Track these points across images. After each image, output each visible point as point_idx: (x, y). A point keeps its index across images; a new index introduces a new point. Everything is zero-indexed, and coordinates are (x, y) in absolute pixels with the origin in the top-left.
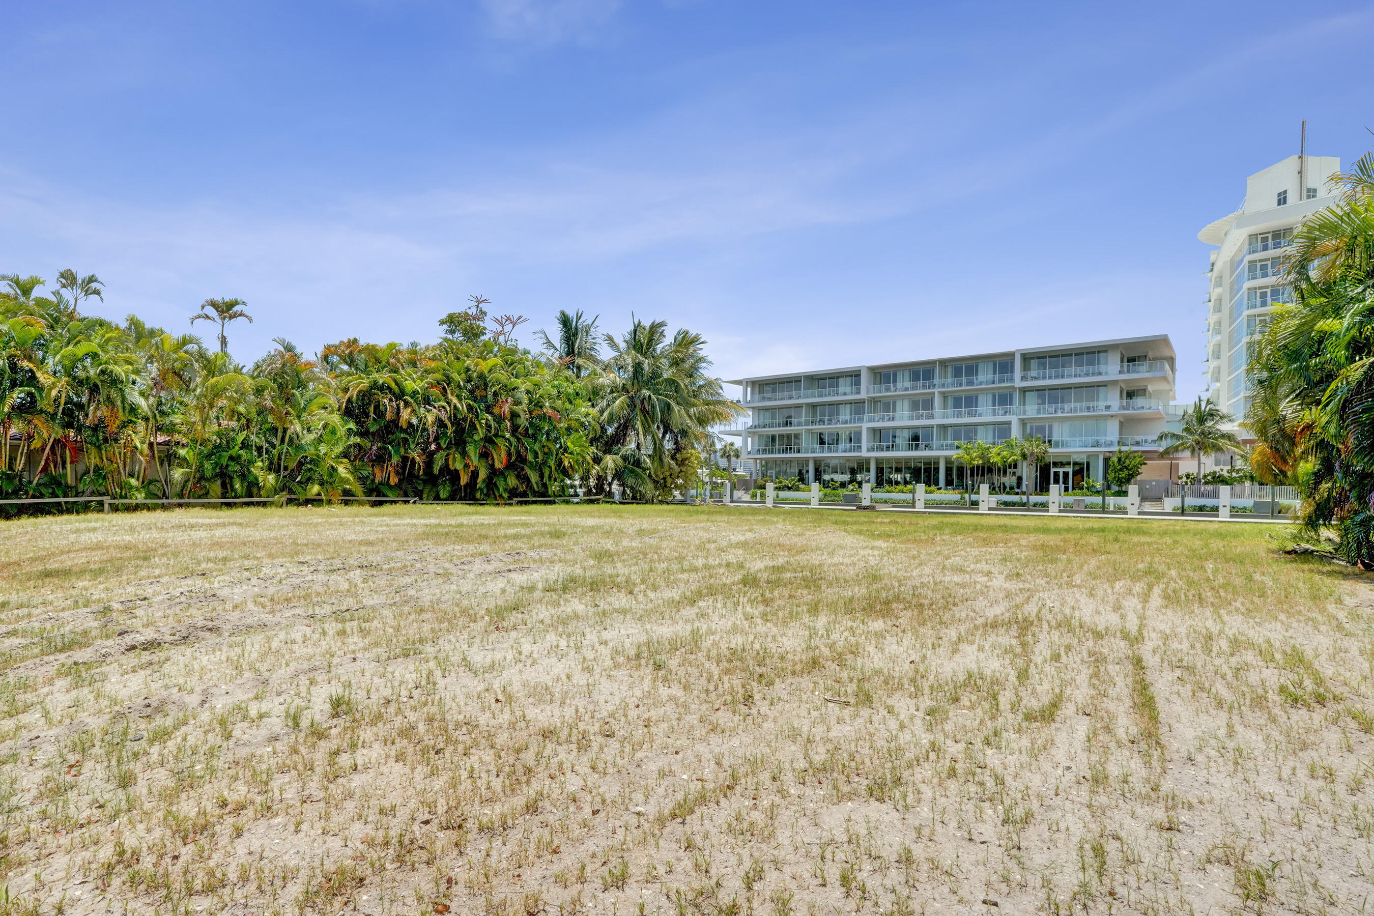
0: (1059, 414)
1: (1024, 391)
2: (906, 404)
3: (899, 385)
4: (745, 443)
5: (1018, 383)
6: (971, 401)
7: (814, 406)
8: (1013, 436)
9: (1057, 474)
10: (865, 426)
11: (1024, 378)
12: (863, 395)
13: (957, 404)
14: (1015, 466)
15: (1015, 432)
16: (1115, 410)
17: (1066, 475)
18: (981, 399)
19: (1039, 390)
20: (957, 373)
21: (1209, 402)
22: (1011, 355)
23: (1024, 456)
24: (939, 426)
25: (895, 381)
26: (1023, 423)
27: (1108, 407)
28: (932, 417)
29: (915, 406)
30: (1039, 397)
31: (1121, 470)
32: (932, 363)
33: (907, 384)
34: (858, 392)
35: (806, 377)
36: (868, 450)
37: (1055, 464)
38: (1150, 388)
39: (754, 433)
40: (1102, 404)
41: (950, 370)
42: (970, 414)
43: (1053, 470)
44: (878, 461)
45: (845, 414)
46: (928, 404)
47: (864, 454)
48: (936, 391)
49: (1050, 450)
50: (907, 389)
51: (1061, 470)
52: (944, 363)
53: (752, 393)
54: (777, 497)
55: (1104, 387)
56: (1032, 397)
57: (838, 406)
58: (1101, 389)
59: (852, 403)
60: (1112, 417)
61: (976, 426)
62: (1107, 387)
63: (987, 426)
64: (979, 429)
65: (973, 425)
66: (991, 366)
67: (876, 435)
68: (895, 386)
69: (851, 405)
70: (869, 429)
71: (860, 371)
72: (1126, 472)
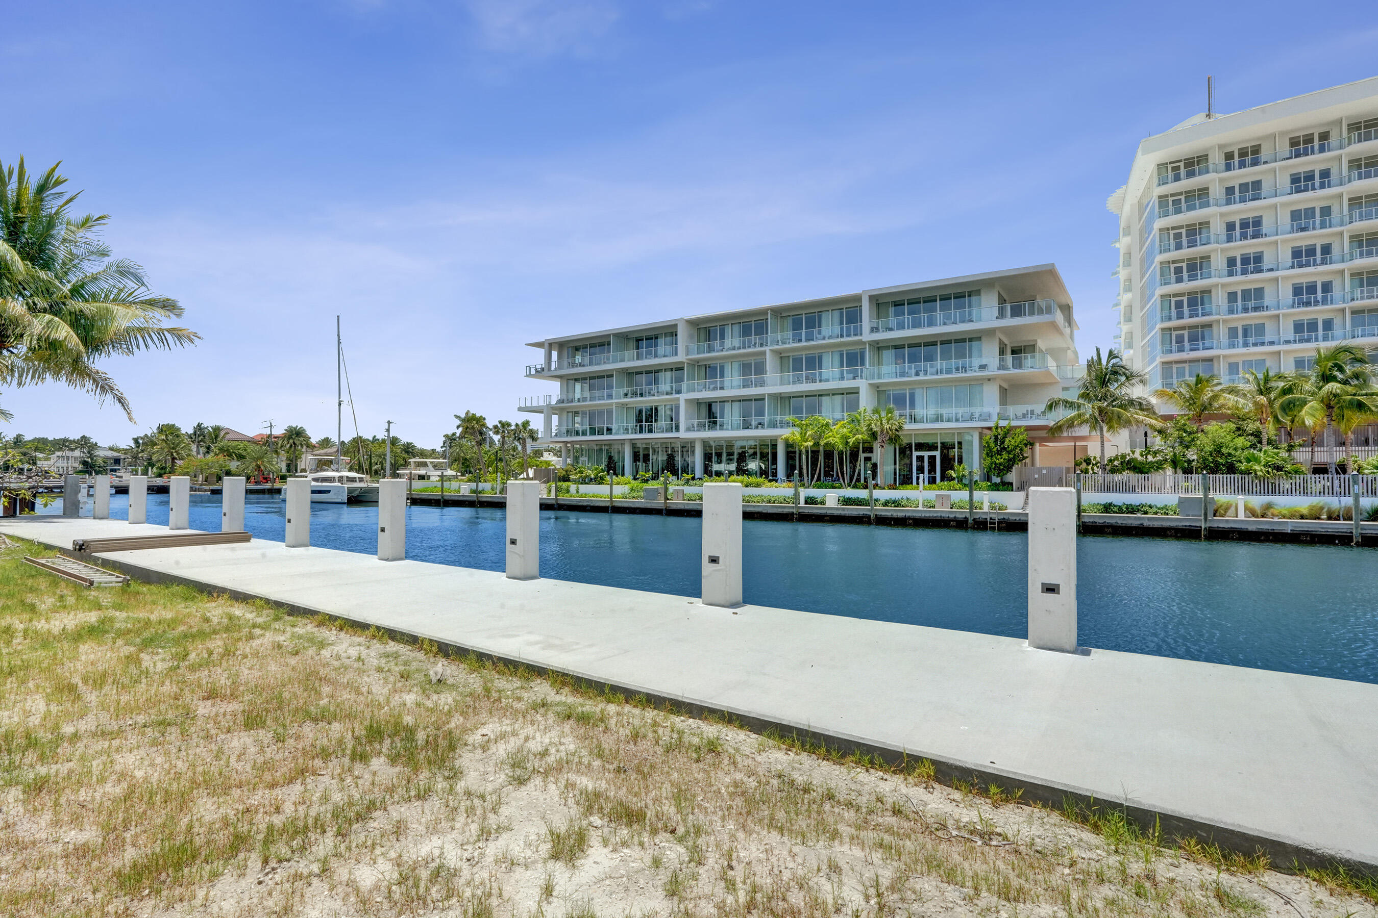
0: (922, 377)
1: (878, 347)
2: (736, 366)
3: (728, 343)
4: (548, 422)
5: (867, 336)
6: (814, 362)
7: (630, 374)
8: (861, 409)
9: (921, 459)
10: (683, 397)
11: (874, 330)
12: (682, 356)
13: (797, 365)
14: (871, 450)
15: (866, 401)
16: (994, 370)
17: (932, 459)
18: (827, 360)
19: (897, 346)
20: (797, 326)
21: (1111, 355)
22: (857, 299)
23: (874, 435)
24: (773, 396)
25: (722, 337)
26: (879, 391)
27: (983, 367)
28: (762, 384)
29: (746, 369)
30: (897, 357)
31: (999, 453)
32: (763, 312)
33: (736, 342)
34: (676, 353)
35: (614, 335)
36: (688, 430)
37: (920, 446)
38: (1041, 344)
39: (562, 410)
40: (976, 362)
41: (789, 322)
42: (811, 379)
43: (915, 454)
44: (705, 443)
45: (666, 382)
46: (760, 369)
47: (683, 434)
48: (767, 349)
49: (907, 427)
50: (734, 348)
51: (926, 454)
52: (779, 313)
53: (560, 356)
54: (578, 492)
55: (979, 339)
56: (888, 355)
57: (657, 372)
58: (974, 343)
59: (674, 367)
60: (989, 380)
61: (820, 395)
62: (983, 339)
63: (833, 394)
64: (824, 398)
65: (817, 394)
66: (836, 314)
67: (699, 409)
68: (722, 344)
69: (672, 370)
70: (688, 401)
71: (676, 325)
72: (1005, 455)
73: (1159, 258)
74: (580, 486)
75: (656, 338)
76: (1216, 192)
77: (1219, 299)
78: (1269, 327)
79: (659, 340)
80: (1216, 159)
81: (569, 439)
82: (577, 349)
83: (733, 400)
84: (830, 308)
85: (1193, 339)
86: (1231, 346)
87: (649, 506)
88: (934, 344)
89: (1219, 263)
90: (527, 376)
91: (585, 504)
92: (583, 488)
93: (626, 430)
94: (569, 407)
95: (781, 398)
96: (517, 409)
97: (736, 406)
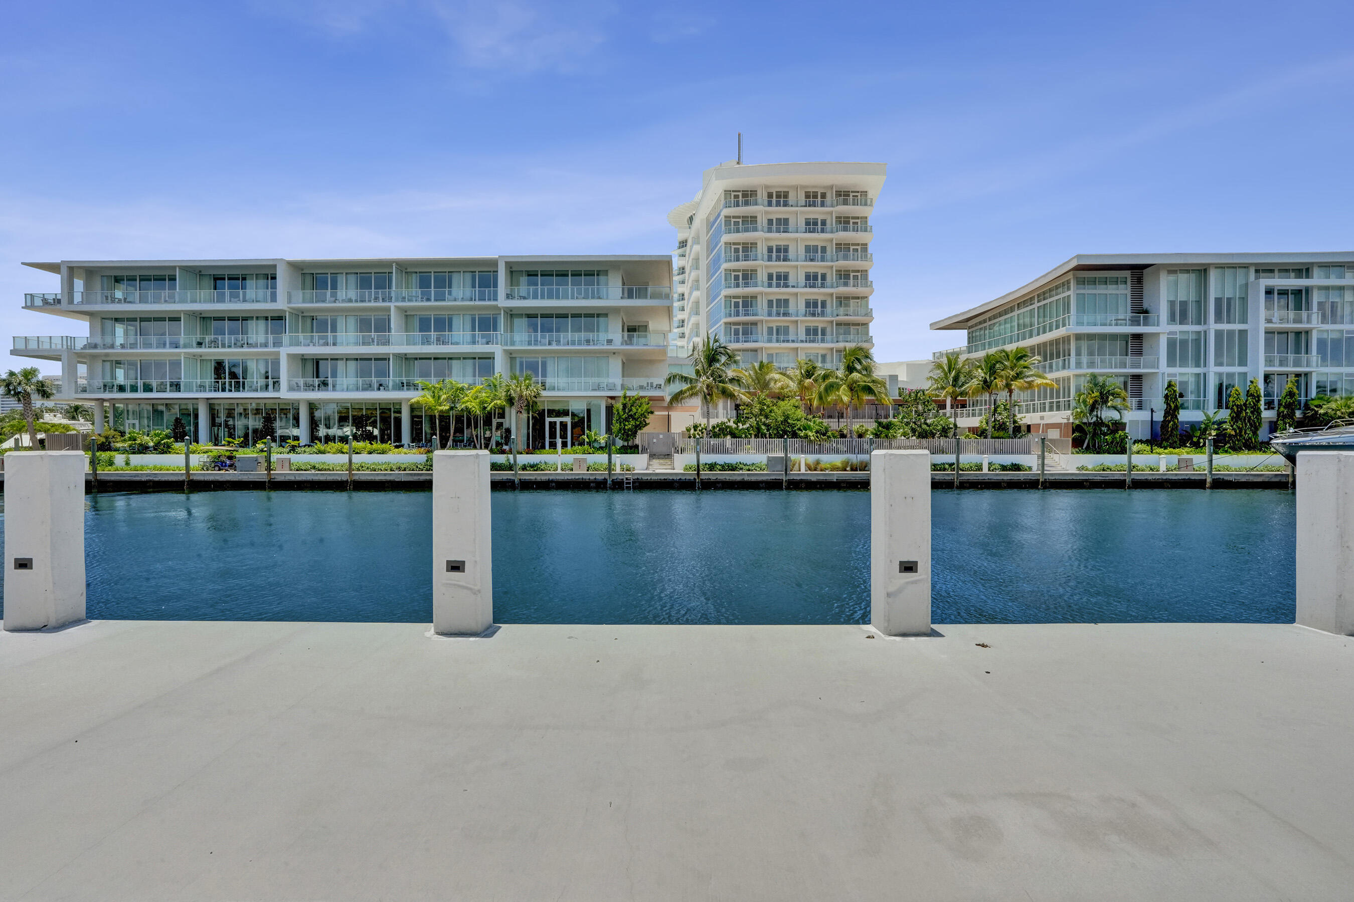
0: (554, 347)
1: (512, 314)
2: (352, 322)
3: (341, 294)
4: (70, 372)
5: (502, 302)
6: (443, 324)
7: (205, 319)
8: (497, 375)
9: (553, 425)
10: (284, 352)
11: (509, 296)
12: (281, 304)
13: (424, 325)
14: (502, 415)
15: (500, 366)
16: (617, 345)
17: (564, 426)
18: (457, 322)
19: (531, 316)
20: (424, 283)
22: (493, 263)
23: (510, 401)
24: (398, 356)
25: (334, 287)
26: (511, 357)
27: (610, 342)
28: (387, 342)
29: (364, 325)
30: (529, 325)
31: (626, 419)
32: (387, 264)
33: (352, 294)
34: (274, 299)
35: (183, 268)
36: (291, 389)
37: (551, 413)
38: (651, 326)
39: (94, 357)
40: (603, 336)
41: (415, 279)
42: (440, 341)
43: (548, 420)
44: (311, 405)
45: (258, 332)
46: (383, 326)
47: (285, 394)
48: (392, 305)
49: (544, 393)
50: (350, 301)
51: (558, 420)
52: (406, 268)
53: (88, 287)
54: (127, 464)
55: (606, 315)
56: (521, 323)
57: (245, 319)
58: (601, 319)
59: (269, 315)
60: (614, 353)
61: (451, 359)
62: (609, 316)
63: (464, 358)
64: (454, 362)
65: (447, 357)
66: (468, 276)
67: (304, 366)
68: (334, 295)
69: (266, 318)
70: (291, 357)
71: (275, 266)
72: (632, 423)
73: (725, 266)
74: (132, 456)
75: (244, 279)
76: (762, 221)
77: (762, 305)
78: (792, 329)
79: (248, 282)
80: (762, 196)
81: (107, 395)
82: (118, 280)
83: (348, 358)
84: (462, 270)
85: (745, 333)
86: (770, 341)
87: (245, 478)
88: (565, 316)
89: (762, 276)
90: (26, 307)
91: (144, 479)
92: (137, 459)
93: (202, 388)
94: (107, 355)
95: (406, 359)
96: (14, 352)
97: (352, 365)
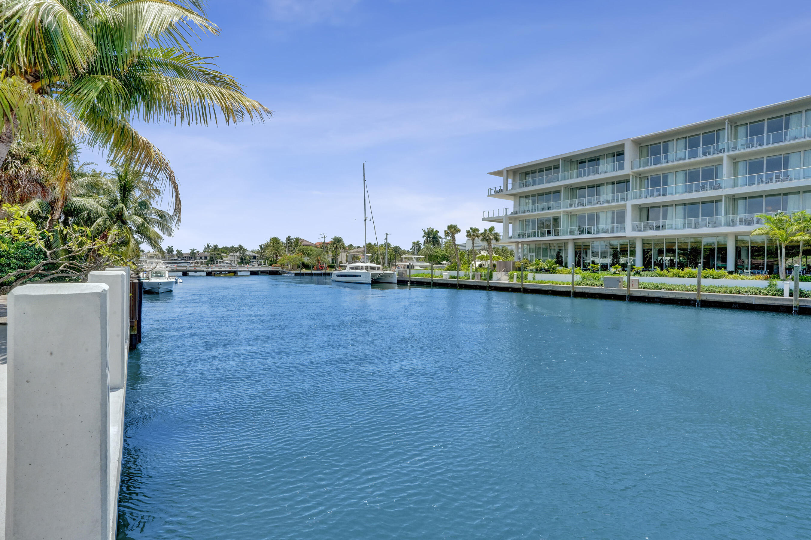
2: (681, 176)
3: (672, 155)
4: (506, 229)
6: (777, 163)
7: (573, 190)
10: (629, 204)
12: (628, 170)
13: (754, 168)
24: (728, 197)
25: (666, 151)
28: (717, 187)
29: (692, 176)
33: (681, 154)
34: (622, 167)
35: (563, 159)
36: (634, 230)
39: (515, 219)
41: (742, 130)
44: (645, 242)
45: (607, 193)
47: (629, 233)
48: (725, 155)
52: (734, 122)
53: (513, 181)
54: (534, 279)
57: (599, 186)
59: (615, 180)
61: (786, 194)
63: (805, 192)
64: (790, 197)
65: (782, 192)
67: (640, 214)
68: (666, 157)
69: (613, 183)
70: (633, 206)
71: (623, 145)
74: (536, 274)
75: (598, 159)
79: (601, 161)
81: (520, 240)
83: (677, 204)
84: (803, 109)
87: (610, 292)
90: (489, 196)
91: (547, 289)
92: (540, 276)
93: (572, 232)
94: (522, 217)
95: (734, 199)
96: (484, 219)
97: (680, 209)
